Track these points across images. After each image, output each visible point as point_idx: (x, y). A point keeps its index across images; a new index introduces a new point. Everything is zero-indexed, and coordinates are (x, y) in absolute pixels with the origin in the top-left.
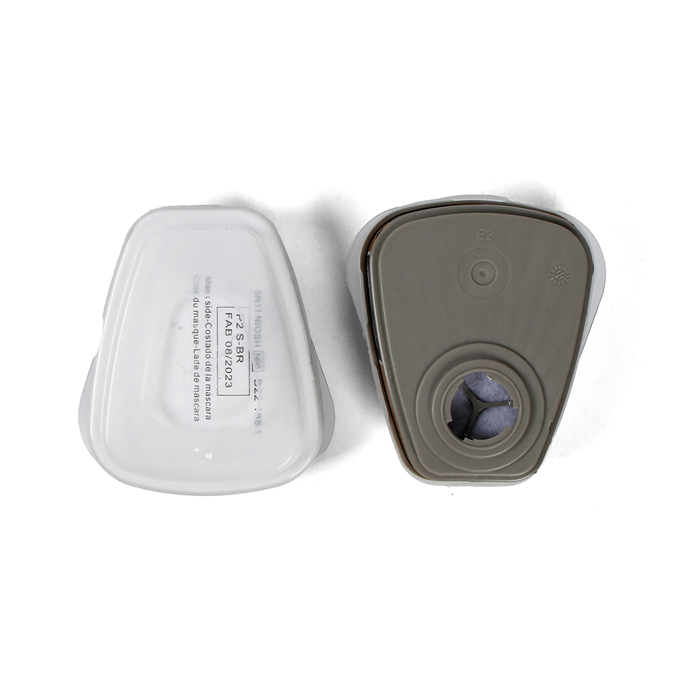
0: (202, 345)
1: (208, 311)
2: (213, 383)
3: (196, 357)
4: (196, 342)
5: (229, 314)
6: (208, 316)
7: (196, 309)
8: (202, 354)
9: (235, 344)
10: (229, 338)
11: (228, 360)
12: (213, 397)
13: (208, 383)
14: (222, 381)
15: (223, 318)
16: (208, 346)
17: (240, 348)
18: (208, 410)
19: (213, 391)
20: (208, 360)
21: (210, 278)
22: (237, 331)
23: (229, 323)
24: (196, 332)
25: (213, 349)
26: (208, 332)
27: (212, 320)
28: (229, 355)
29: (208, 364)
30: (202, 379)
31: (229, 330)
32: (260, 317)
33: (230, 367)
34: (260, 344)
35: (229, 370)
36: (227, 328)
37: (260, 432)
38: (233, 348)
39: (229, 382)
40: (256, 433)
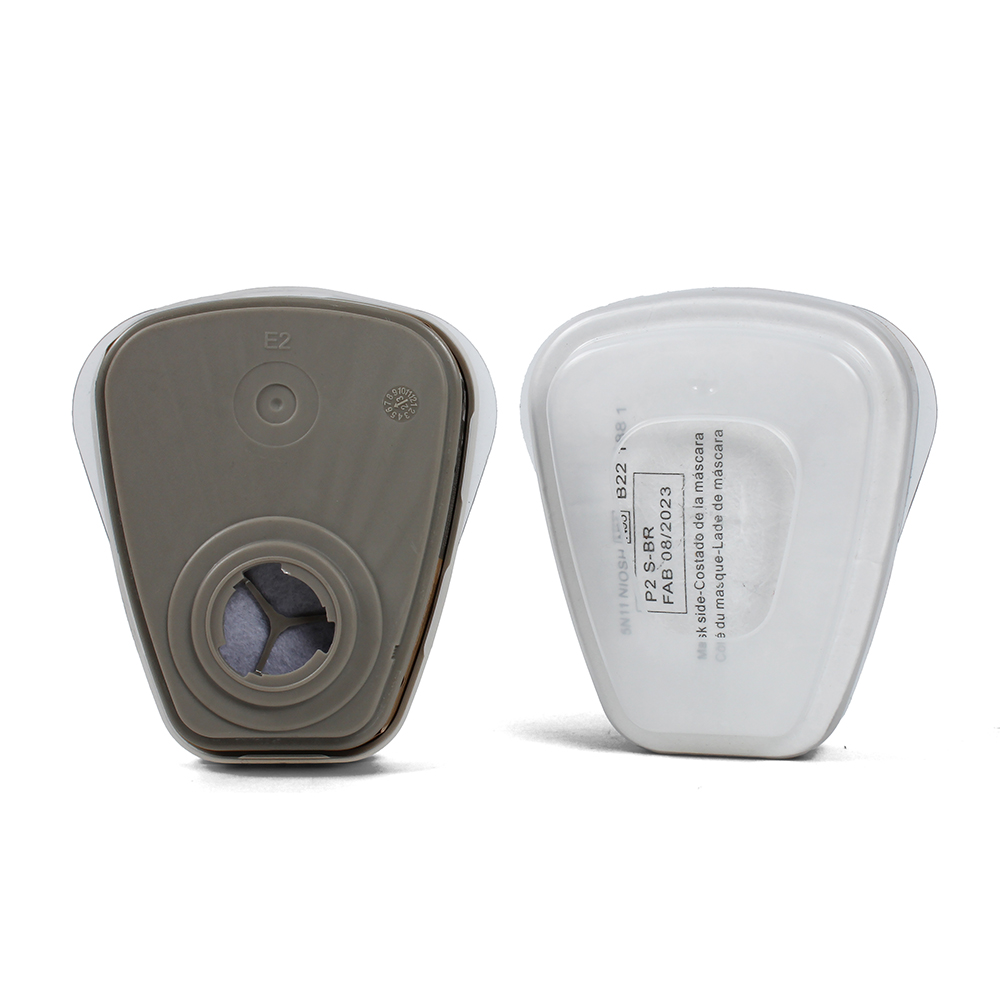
0: (710, 554)
1: (702, 608)
2: (692, 495)
3: (719, 536)
4: (719, 560)
5: (668, 602)
6: (701, 600)
7: (721, 611)
8: (710, 541)
9: (656, 557)
10: (667, 565)
11: (666, 532)
12: (690, 471)
13: (699, 495)
14: (676, 498)
15: (677, 596)
16: (700, 553)
17: (648, 550)
18: (699, 450)
19: (691, 481)
20: (700, 531)
21: (699, 657)
22: (656, 576)
23: (667, 588)
24: (720, 576)
25: (691, 549)
26: (700, 575)
27: (694, 595)
28: (665, 539)
29: (700, 525)
30: (709, 501)
31: (667, 578)
32: (621, 595)
33: (664, 521)
34: (620, 554)
35: (665, 516)
36: (671, 581)
37: (618, 411)
38: (659, 550)
39: (665, 497)
40: (624, 409)
